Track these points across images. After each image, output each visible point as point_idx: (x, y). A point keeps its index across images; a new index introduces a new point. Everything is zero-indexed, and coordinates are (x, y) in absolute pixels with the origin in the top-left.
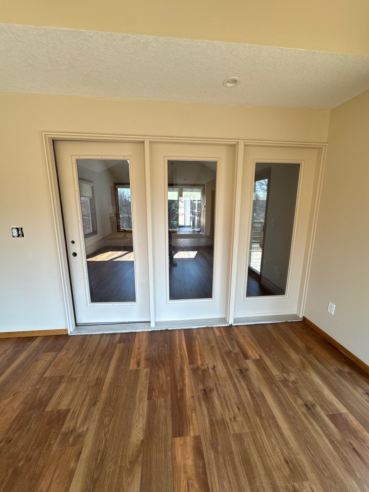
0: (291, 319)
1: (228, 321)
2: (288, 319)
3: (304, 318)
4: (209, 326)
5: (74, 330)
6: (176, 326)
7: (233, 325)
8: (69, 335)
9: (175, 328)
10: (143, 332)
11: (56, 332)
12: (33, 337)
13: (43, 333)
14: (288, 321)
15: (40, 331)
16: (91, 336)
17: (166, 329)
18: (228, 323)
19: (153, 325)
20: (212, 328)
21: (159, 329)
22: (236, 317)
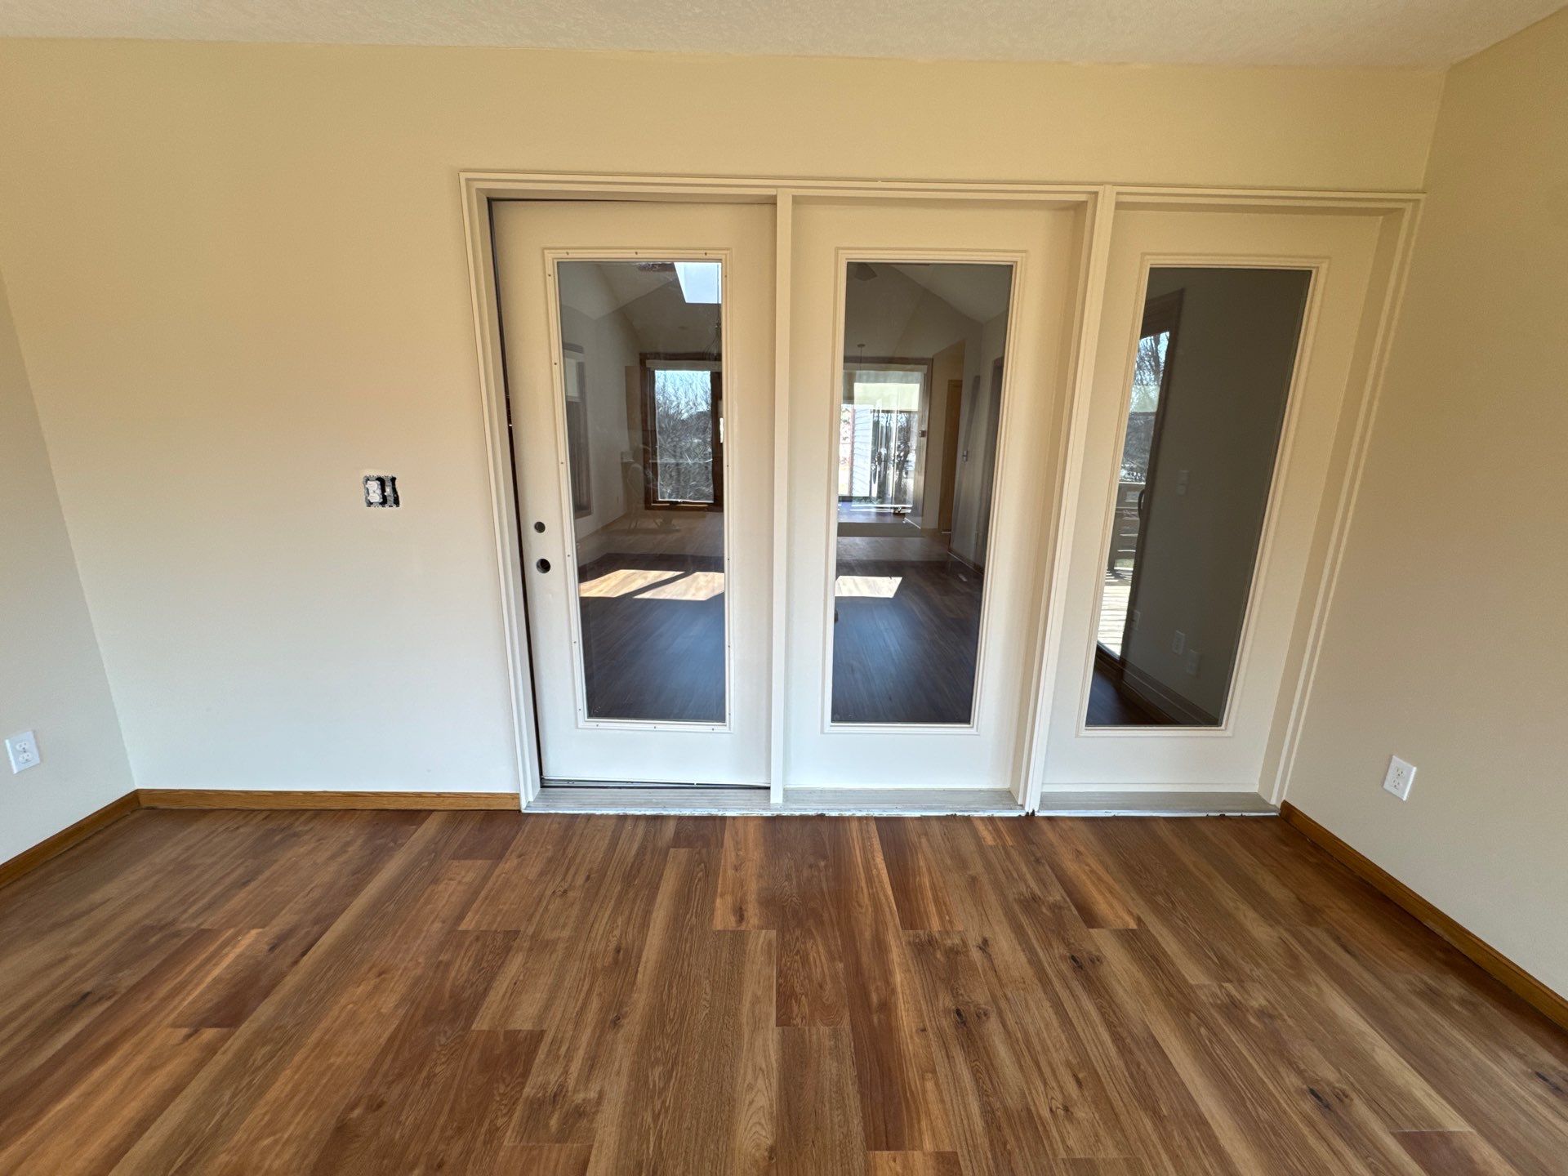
0: (1240, 808)
1: (1020, 802)
2: (1228, 808)
3: (1286, 806)
4: (958, 814)
5: (537, 799)
6: (852, 806)
7: (1037, 814)
8: (523, 811)
9: (848, 814)
10: (746, 819)
11: (486, 802)
12: (419, 811)
13: (448, 801)
14: (1227, 814)
15: (439, 795)
16: (589, 820)
17: (820, 813)
18: (1022, 806)
19: (776, 797)
20: (968, 818)
21: (797, 813)
22: (1048, 789)
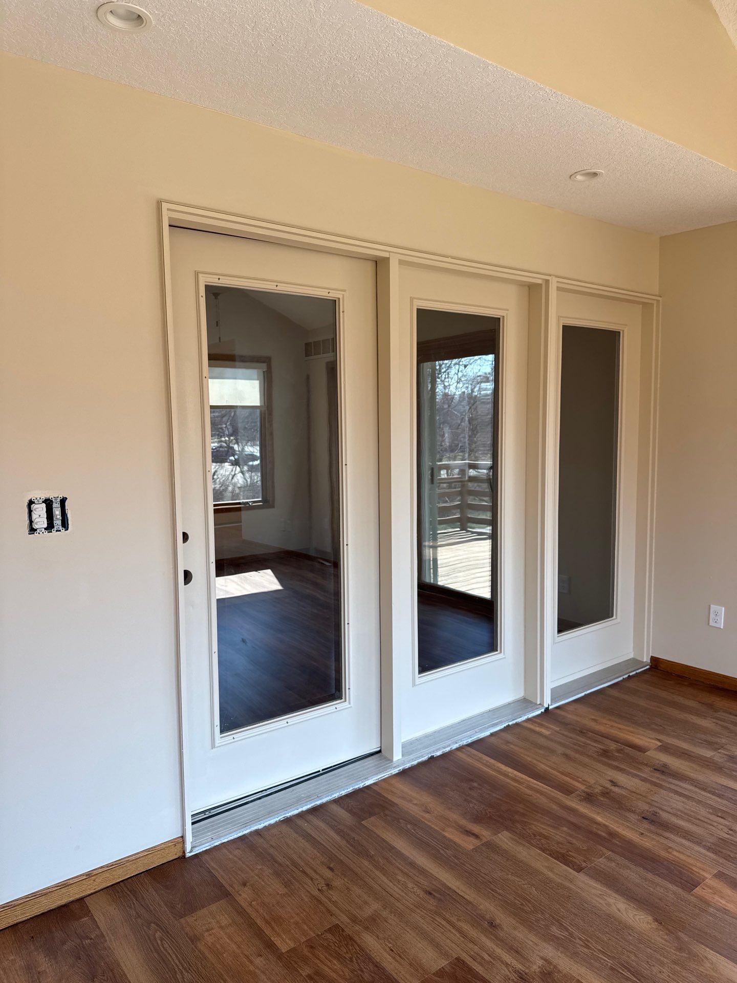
0: (634, 668)
1: (538, 702)
2: (630, 670)
3: (653, 659)
4: (510, 723)
6: (449, 742)
7: (551, 707)
8: (188, 855)
9: (448, 749)
10: (384, 780)
14: (631, 674)
17: (430, 756)
18: (541, 705)
19: (398, 754)
21: (415, 763)
